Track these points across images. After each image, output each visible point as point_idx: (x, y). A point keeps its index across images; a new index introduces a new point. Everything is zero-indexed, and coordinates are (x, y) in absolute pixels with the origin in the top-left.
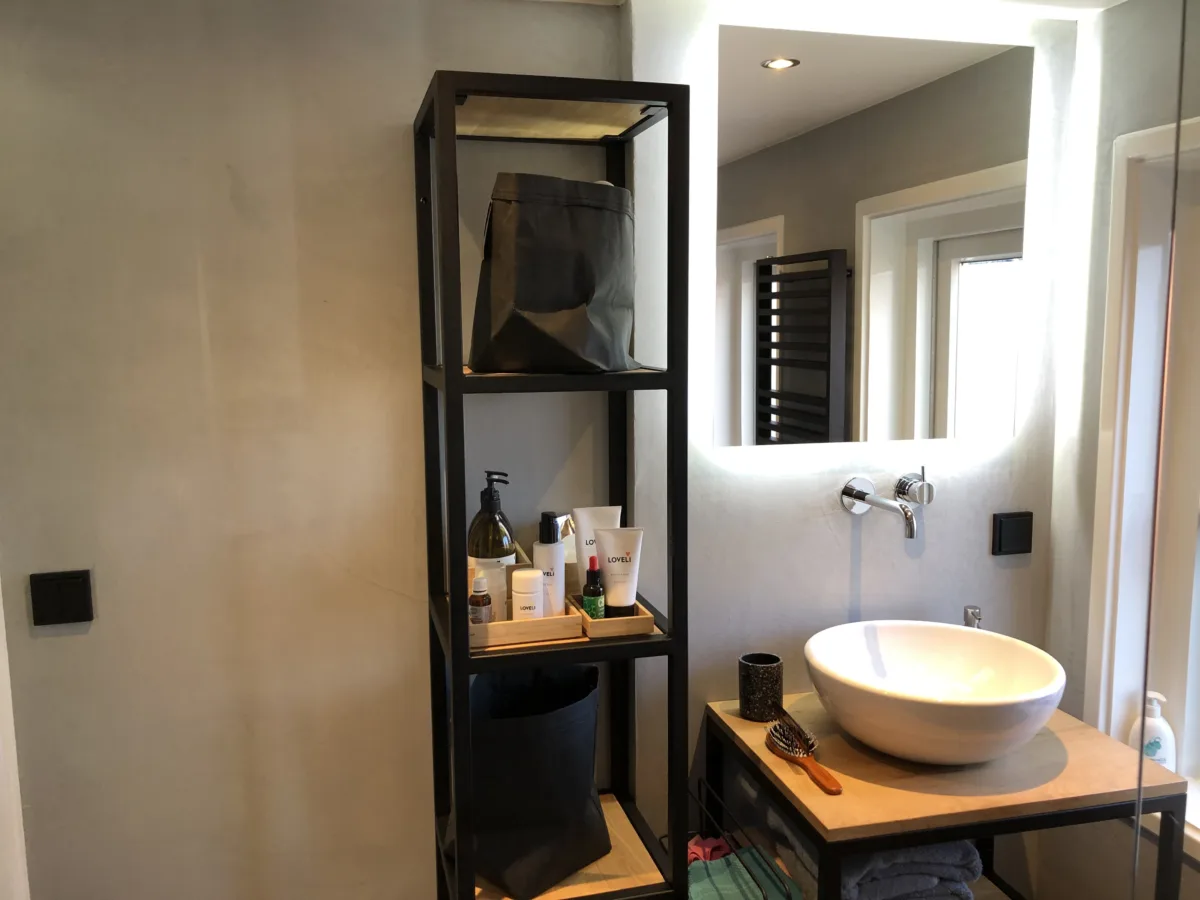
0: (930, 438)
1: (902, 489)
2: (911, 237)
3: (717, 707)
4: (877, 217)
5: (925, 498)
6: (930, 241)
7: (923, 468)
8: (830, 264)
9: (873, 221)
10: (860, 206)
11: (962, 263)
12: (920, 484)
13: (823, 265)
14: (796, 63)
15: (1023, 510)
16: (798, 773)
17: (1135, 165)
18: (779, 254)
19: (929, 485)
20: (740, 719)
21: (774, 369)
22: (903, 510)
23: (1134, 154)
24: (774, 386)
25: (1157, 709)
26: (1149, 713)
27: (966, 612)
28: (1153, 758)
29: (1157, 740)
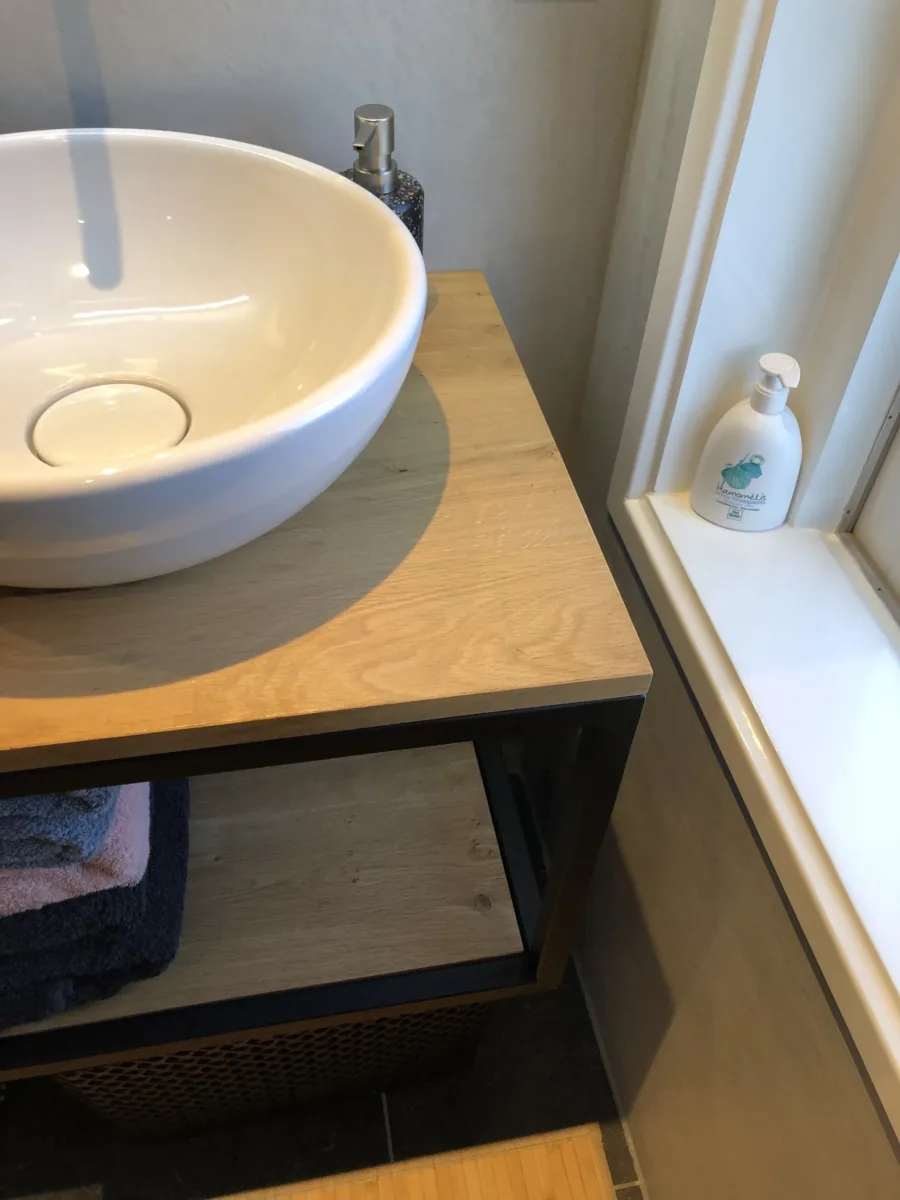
25: (779, 398)
26: (760, 404)
27: (357, 121)
28: (742, 492)
29: (756, 461)
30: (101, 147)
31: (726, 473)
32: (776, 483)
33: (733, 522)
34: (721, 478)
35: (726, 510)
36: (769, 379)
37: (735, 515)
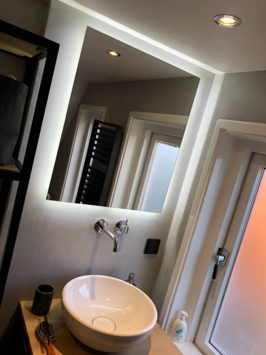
0: (132, 209)
1: (118, 225)
2: (145, 128)
3: (23, 304)
4: (136, 119)
5: (125, 232)
6: (150, 132)
7: (127, 220)
8: (117, 130)
9: (134, 120)
10: (131, 113)
11: (159, 142)
12: (125, 226)
13: (114, 129)
14: (119, 55)
15: (158, 239)
16: (43, 352)
17: (223, 131)
18: (102, 120)
19: (128, 227)
20: (30, 313)
21: (92, 159)
22: (115, 239)
23: (223, 127)
24: (91, 164)
25: (184, 318)
26: (181, 319)
27: (130, 276)
28: (179, 335)
29: (182, 329)
30: (95, 278)
31: (177, 332)
32: (184, 334)
33: (177, 341)
34: (176, 333)
35: (177, 339)
36: (183, 315)
37: (178, 340)
